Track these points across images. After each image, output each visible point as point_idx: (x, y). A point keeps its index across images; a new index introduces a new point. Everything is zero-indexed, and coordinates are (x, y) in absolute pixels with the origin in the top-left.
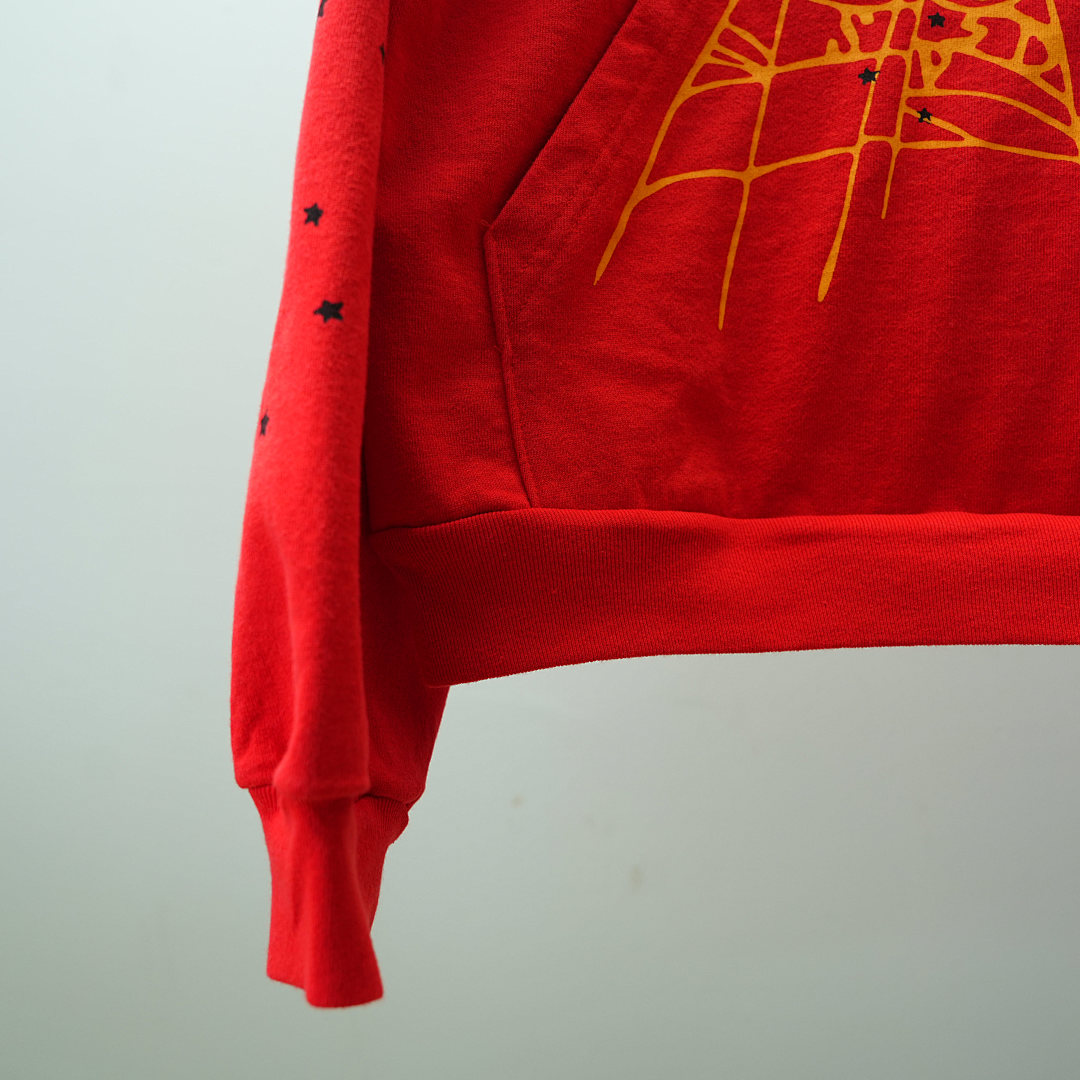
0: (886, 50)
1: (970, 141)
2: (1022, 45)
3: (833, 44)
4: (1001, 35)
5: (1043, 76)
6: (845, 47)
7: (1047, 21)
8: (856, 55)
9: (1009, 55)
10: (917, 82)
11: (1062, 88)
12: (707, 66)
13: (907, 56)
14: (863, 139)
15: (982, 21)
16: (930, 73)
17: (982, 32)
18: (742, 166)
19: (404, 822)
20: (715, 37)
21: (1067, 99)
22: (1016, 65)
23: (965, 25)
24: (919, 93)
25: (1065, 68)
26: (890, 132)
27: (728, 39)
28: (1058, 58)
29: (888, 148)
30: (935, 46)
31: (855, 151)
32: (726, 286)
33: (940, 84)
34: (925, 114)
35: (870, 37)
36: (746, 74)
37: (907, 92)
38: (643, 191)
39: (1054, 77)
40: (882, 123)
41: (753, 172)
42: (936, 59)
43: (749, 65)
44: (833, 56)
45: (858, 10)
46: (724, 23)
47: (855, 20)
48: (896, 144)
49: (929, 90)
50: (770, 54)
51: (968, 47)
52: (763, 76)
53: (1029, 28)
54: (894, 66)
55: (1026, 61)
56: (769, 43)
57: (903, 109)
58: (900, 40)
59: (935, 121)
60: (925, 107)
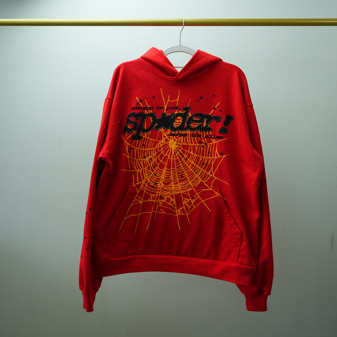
0: (155, 201)
1: (164, 213)
2: (171, 201)
3: (149, 199)
4: (168, 200)
5: (173, 205)
6: (151, 199)
7: (173, 198)
8: (152, 200)
9: (169, 202)
10: (159, 204)
11: (175, 207)
12: (134, 201)
13: (158, 201)
14: (152, 211)
15: (166, 198)
16: (160, 204)
17: (166, 199)
18: (138, 213)
19: (98, 290)
20: (135, 198)
21: (176, 208)
22: (170, 204)
23: (164, 198)
24: (159, 206)
25: (176, 204)
26: (155, 211)
27: (137, 198)
28: (175, 203)
29: (155, 213)
30: (161, 200)
31: (151, 213)
32: (136, 228)
33: (161, 205)
34: (160, 208)
35: (154, 198)
36: (139, 202)
37: (158, 206)
38: (126, 218)
39: (174, 205)
40: (154, 210)
41: (140, 214)
42: (161, 202)
43: (140, 201)
44: (149, 200)
45: (152, 195)
46: (137, 196)
47: (152, 196)
48: (156, 212)
49: (160, 206)
50: (142, 199)
51: (165, 201)
52: (141, 202)
53: (172, 199)
54: (156, 202)
55: (171, 203)
56: (142, 198)
57: (157, 208)
58: (157, 200)
59: (161, 209)
60: (160, 207)
